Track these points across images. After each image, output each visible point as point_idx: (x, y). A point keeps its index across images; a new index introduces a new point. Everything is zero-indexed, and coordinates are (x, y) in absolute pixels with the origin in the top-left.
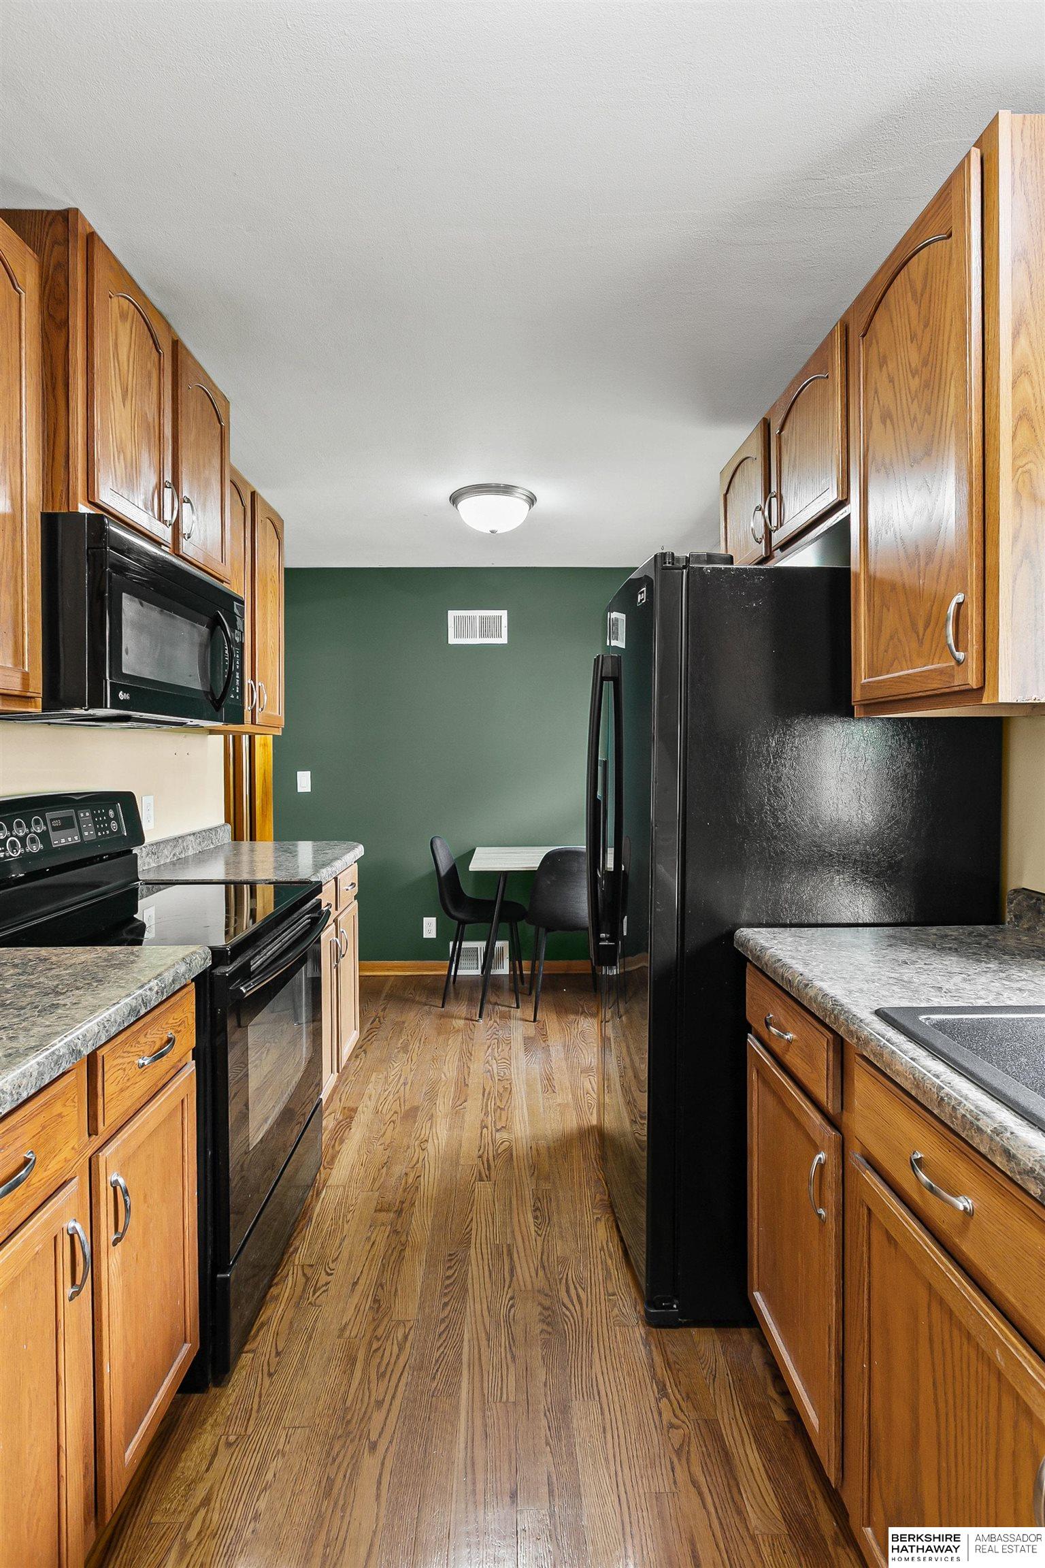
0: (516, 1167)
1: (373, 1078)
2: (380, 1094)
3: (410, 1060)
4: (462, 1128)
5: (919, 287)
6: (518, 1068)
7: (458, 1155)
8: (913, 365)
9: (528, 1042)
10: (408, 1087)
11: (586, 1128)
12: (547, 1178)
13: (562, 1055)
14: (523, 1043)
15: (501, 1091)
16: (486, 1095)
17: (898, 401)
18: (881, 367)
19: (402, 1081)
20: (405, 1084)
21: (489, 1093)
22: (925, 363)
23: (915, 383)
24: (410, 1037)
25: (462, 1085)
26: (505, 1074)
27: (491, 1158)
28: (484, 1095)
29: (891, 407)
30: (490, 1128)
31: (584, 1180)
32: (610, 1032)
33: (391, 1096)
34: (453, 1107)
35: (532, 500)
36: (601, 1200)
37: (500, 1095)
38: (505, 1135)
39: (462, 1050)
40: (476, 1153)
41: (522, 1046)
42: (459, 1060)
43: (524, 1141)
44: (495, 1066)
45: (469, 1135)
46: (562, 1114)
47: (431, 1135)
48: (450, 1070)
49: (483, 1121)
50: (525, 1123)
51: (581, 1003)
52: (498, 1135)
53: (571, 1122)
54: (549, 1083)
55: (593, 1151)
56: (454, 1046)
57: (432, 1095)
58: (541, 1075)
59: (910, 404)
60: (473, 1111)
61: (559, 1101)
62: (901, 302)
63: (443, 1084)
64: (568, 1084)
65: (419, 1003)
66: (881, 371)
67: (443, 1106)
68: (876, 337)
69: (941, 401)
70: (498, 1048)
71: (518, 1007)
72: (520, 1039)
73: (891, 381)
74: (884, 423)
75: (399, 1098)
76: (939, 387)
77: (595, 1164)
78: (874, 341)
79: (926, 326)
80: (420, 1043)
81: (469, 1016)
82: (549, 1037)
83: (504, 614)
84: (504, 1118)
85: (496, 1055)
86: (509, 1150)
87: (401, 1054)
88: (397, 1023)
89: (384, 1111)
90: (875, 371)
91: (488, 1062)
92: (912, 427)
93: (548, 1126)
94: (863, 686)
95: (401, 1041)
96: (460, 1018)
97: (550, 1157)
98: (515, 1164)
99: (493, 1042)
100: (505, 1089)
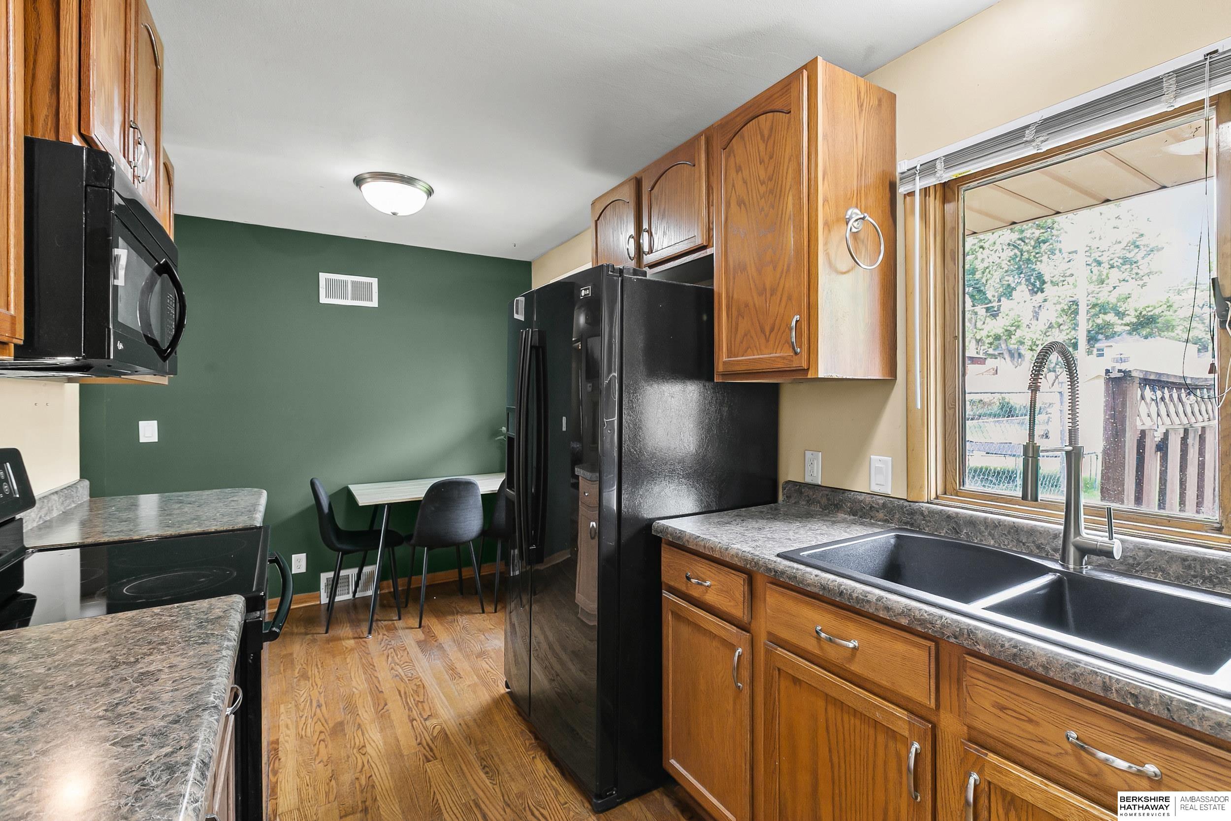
0: (454, 742)
1: (282, 709)
2: (297, 721)
3: (314, 684)
4: (392, 727)
5: (766, 133)
6: (422, 667)
7: (398, 746)
8: (762, 178)
9: (422, 645)
10: (324, 708)
11: (498, 697)
12: (483, 742)
13: (455, 649)
14: (417, 646)
15: (415, 688)
16: (403, 695)
17: (750, 196)
18: (737, 172)
19: (315, 704)
20: (319, 706)
21: (405, 693)
22: (770, 179)
23: (763, 189)
24: (304, 665)
25: (377, 693)
26: (412, 674)
27: (430, 742)
28: (401, 696)
29: (745, 198)
30: (418, 719)
31: (512, 735)
32: (515, 620)
33: (310, 720)
34: (377, 713)
35: (430, 192)
36: (530, 744)
37: (416, 692)
38: (434, 721)
39: (363, 665)
40: (414, 743)
41: (418, 649)
42: (365, 673)
43: (452, 721)
44: (400, 670)
45: (403, 731)
46: (475, 692)
47: (366, 741)
48: (359, 683)
49: (409, 716)
50: (447, 707)
51: (453, 605)
52: (428, 723)
53: (484, 697)
54: (454, 673)
55: (511, 713)
56: (353, 662)
57: (351, 707)
58: (444, 667)
59: (759, 199)
60: (397, 712)
61: (468, 683)
62: (753, 138)
63: (357, 696)
64: (469, 669)
65: (297, 634)
66: (737, 174)
67: (366, 714)
68: (733, 153)
69: (782, 204)
70: (397, 655)
71: (400, 619)
72: (414, 644)
73: (745, 182)
74: (740, 206)
75: (319, 719)
76: (780, 195)
77: (515, 721)
78: (732, 155)
79: (771, 158)
80: (318, 668)
81: (356, 635)
82: (438, 637)
83: (374, 281)
84: (427, 708)
85: (397, 661)
86: (443, 730)
87: (302, 683)
88: (285, 656)
89: (309, 734)
90: (733, 173)
91: (392, 669)
92: (761, 214)
93: (467, 704)
94: (725, 363)
95: (297, 671)
96: (348, 638)
97: (479, 726)
98: (452, 740)
99: (389, 652)
100: (418, 686)
